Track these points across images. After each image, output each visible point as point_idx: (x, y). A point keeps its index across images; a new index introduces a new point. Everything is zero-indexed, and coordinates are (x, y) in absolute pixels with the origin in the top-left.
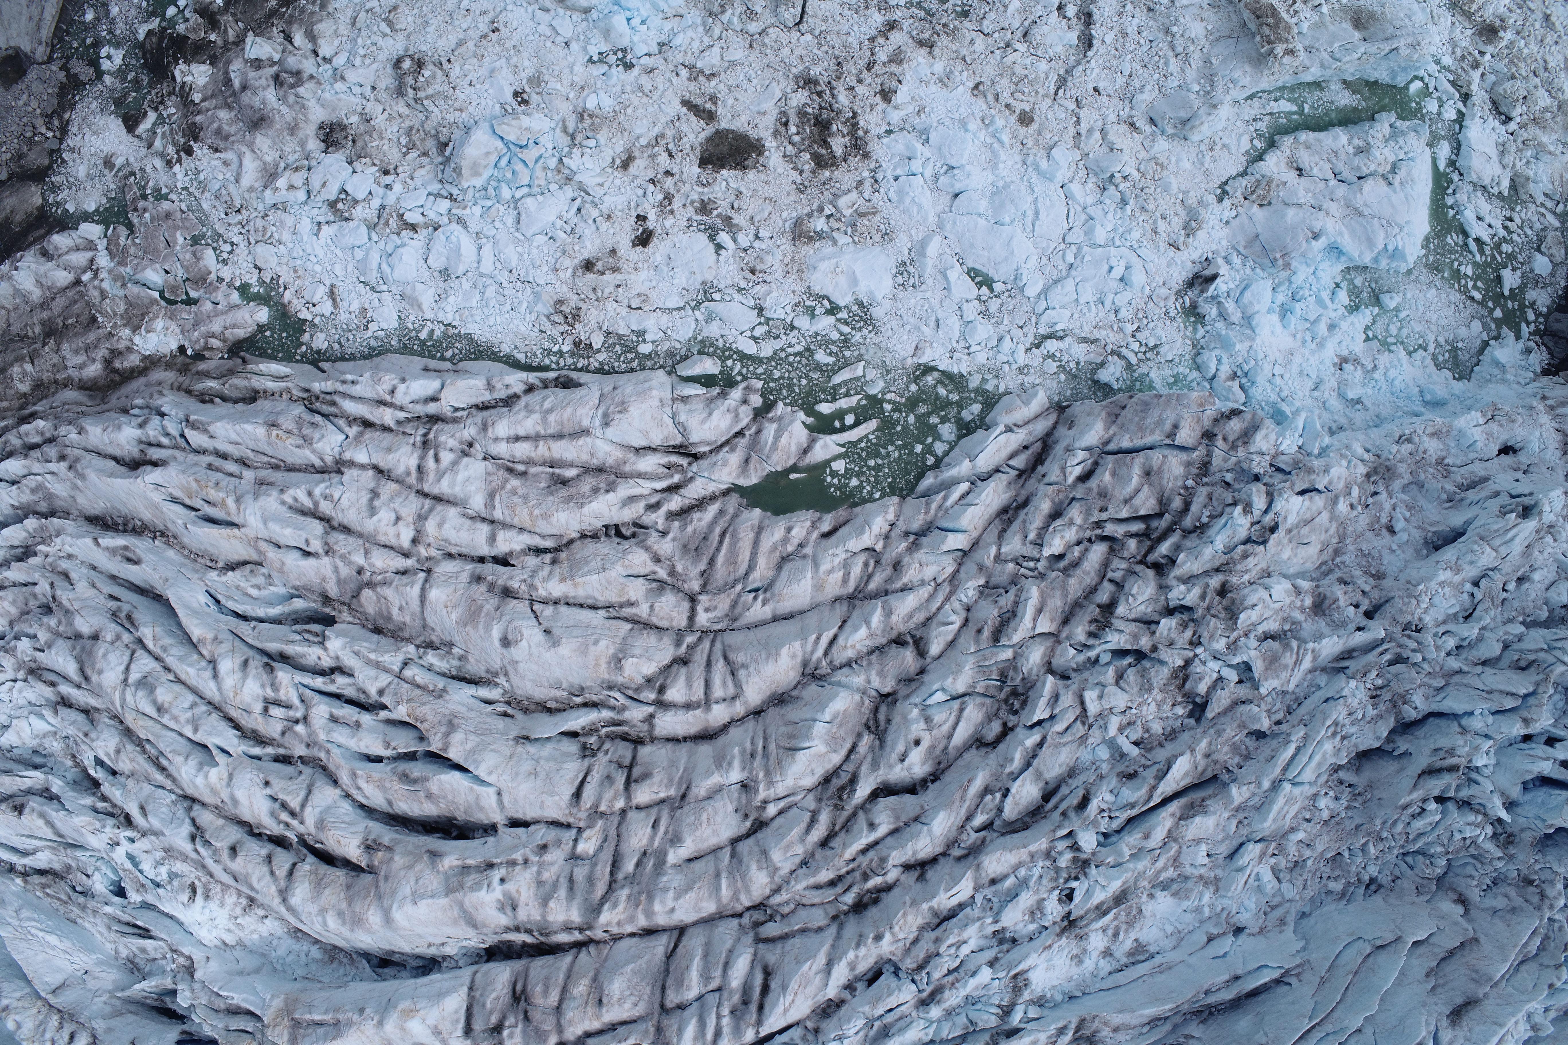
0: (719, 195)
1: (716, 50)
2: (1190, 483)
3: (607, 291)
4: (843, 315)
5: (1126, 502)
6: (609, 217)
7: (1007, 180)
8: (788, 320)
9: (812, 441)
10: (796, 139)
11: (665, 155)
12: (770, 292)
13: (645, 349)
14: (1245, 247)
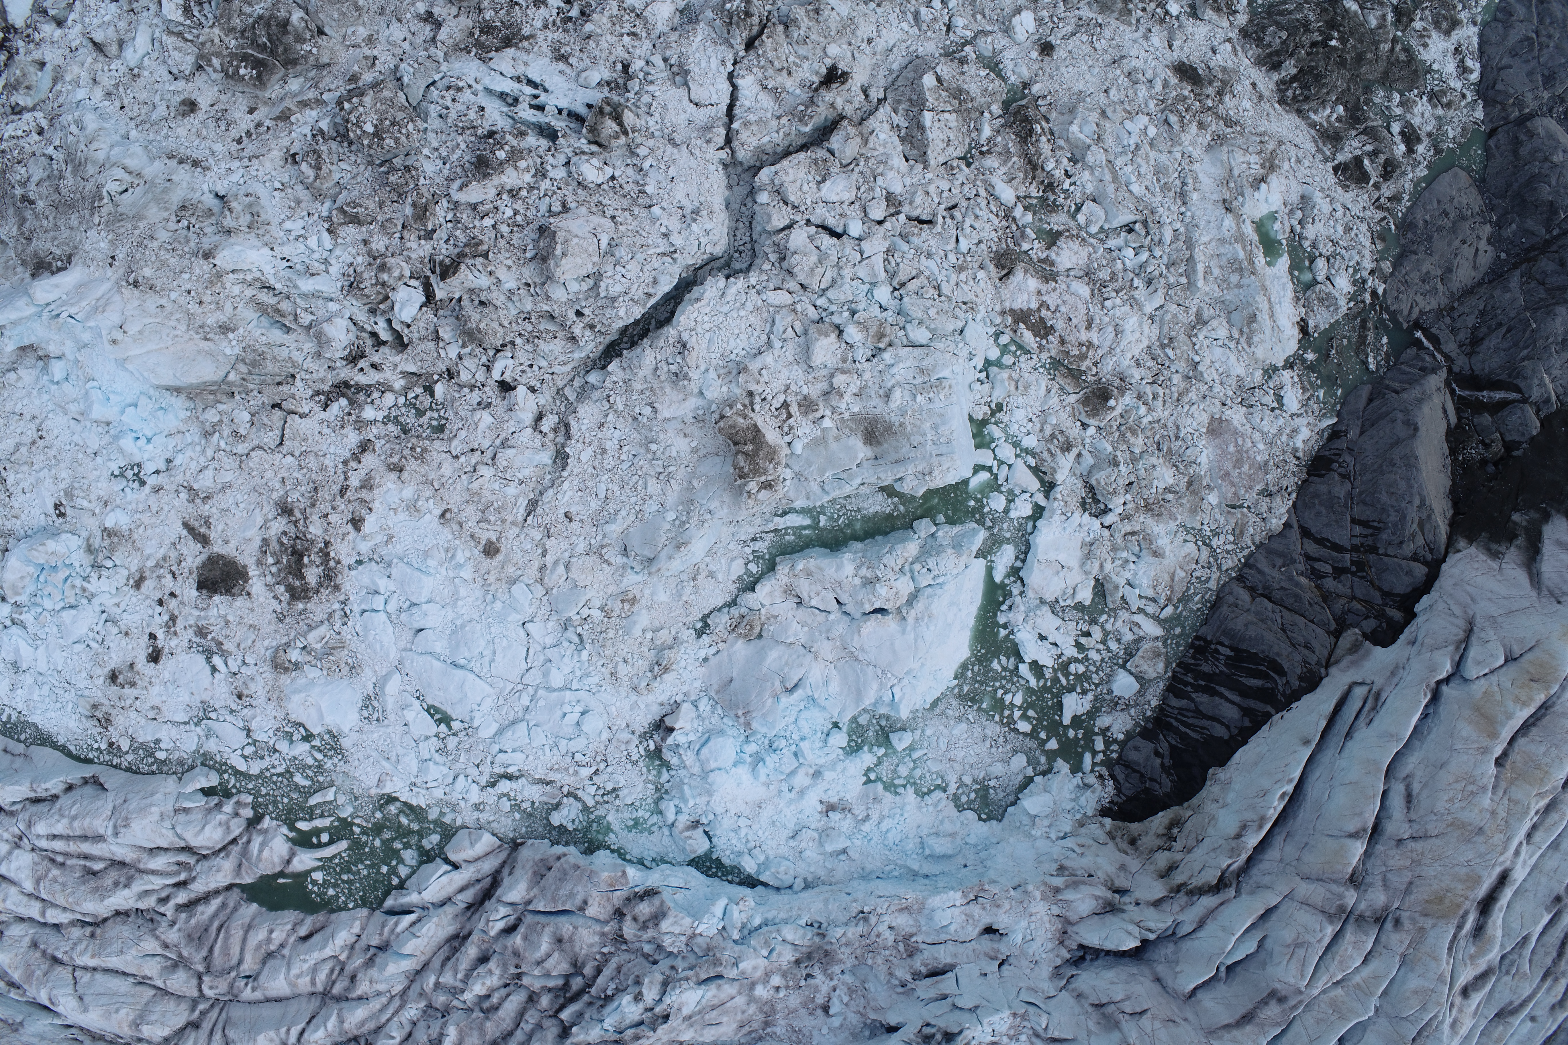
0: (212, 620)
1: (209, 473)
2: (605, 950)
3: (128, 702)
4: (317, 743)
5: (538, 963)
6: (127, 634)
7: (466, 618)
8: (271, 743)
9: (293, 854)
10: (274, 569)
11: (169, 577)
12: (254, 717)
13: (161, 755)
14: (717, 692)
